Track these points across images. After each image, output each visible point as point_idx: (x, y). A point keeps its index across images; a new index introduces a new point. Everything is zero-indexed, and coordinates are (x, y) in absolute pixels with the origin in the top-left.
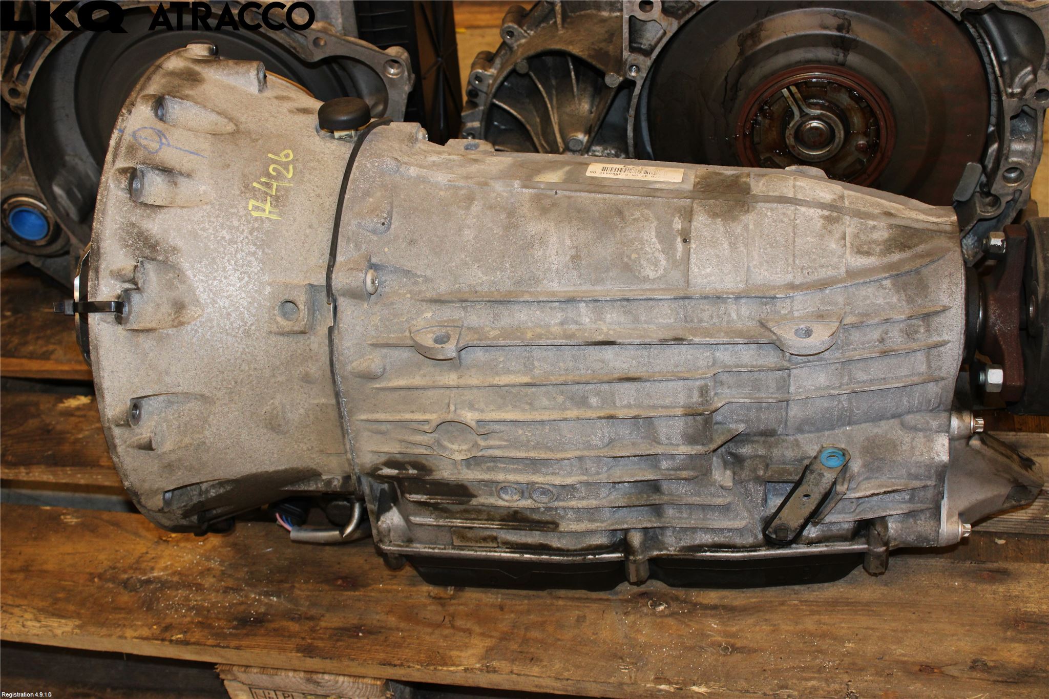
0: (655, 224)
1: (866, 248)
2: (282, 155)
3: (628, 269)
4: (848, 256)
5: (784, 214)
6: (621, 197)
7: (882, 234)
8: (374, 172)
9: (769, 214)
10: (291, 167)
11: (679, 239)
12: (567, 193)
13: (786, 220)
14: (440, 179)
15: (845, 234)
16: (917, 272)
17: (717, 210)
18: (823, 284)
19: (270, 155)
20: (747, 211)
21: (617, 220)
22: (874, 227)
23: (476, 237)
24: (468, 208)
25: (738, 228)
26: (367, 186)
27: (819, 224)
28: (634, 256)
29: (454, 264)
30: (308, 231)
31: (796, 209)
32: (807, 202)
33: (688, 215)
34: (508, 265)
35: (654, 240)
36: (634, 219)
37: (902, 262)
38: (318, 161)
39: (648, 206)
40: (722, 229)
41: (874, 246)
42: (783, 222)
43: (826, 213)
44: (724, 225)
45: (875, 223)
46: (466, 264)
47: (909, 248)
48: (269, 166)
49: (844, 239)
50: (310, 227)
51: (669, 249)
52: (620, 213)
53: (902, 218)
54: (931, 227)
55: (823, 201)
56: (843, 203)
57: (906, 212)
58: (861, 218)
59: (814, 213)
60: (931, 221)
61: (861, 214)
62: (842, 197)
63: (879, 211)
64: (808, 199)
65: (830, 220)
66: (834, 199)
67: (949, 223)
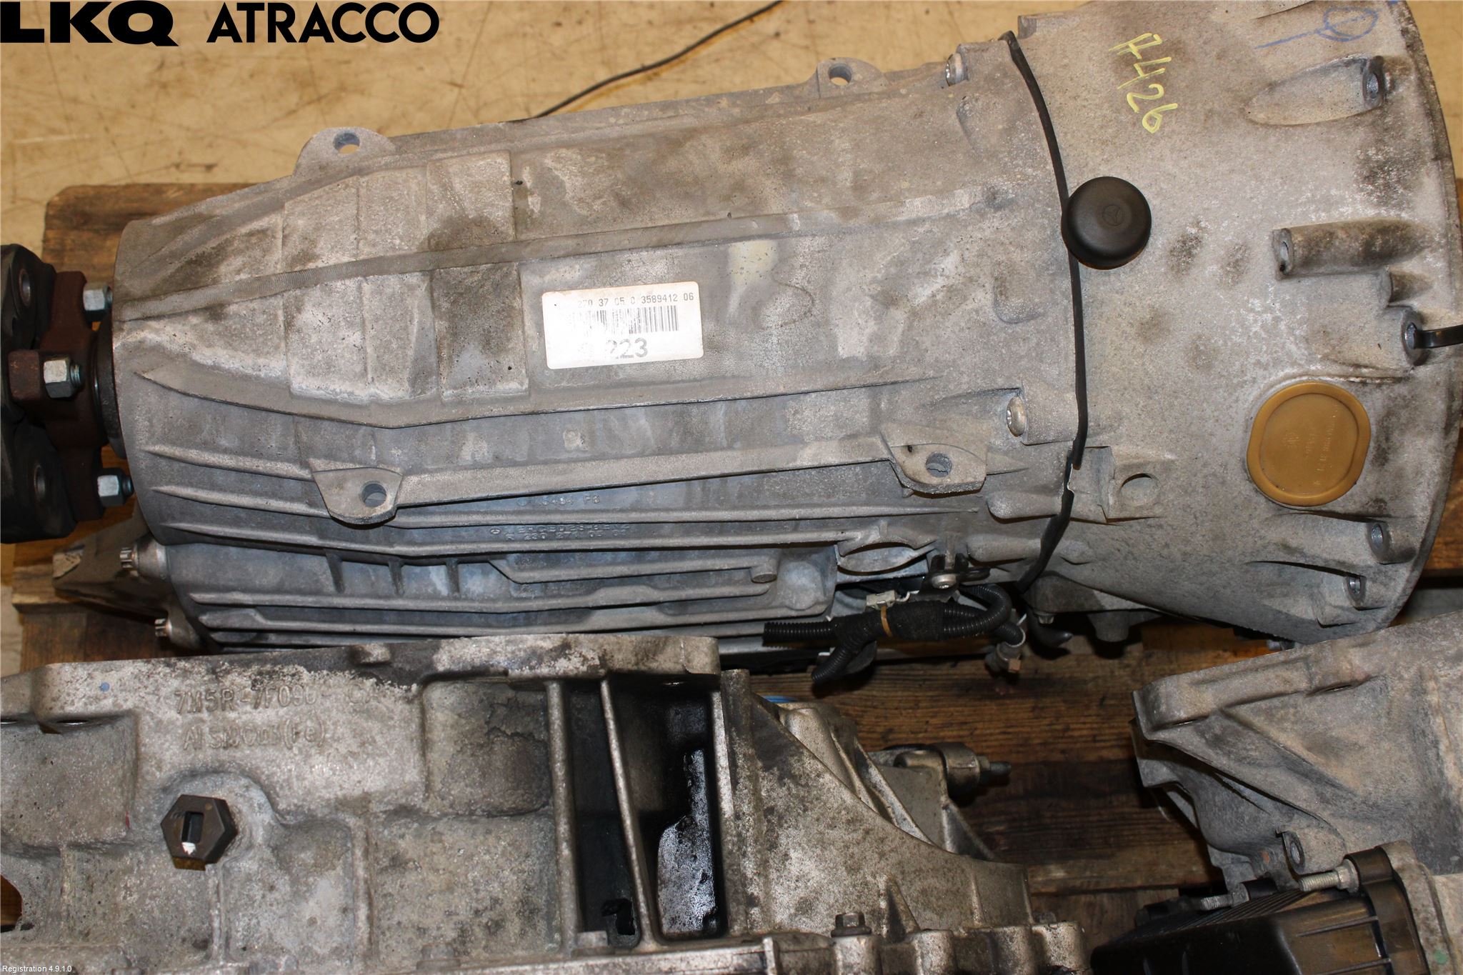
0: (568, 197)
1: (254, 240)
2: (1159, 118)
5: (374, 245)
6: (628, 226)
7: (229, 266)
9: (397, 242)
10: (1136, 108)
11: (529, 183)
12: (713, 219)
13: (371, 236)
15: (284, 244)
17: (476, 231)
19: (1174, 106)
20: (430, 236)
21: (626, 192)
22: (239, 271)
25: (442, 208)
26: (1015, 141)
27: (321, 244)
31: (354, 256)
32: (342, 277)
33: (519, 217)
35: (565, 179)
36: (600, 197)
39: (583, 221)
40: (466, 204)
41: (242, 246)
42: (376, 232)
43: (311, 265)
44: (463, 209)
45: (237, 278)
47: (190, 262)
48: (1165, 91)
49: (285, 237)
51: (542, 172)
52: (624, 203)
53: (195, 311)
54: (154, 307)
55: (316, 293)
56: (285, 308)
57: (191, 337)
58: (258, 279)
59: (329, 257)
60: (153, 324)
61: (259, 288)
62: (289, 324)
63: (232, 309)
64: (339, 284)
65: (307, 256)
66: (299, 310)
67: (126, 326)
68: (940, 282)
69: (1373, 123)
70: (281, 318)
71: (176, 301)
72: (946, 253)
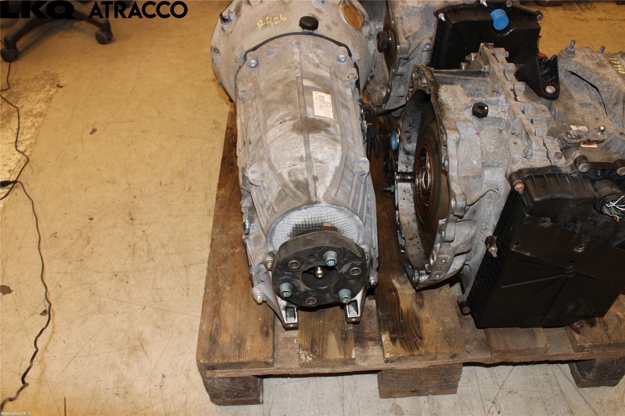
0: (286, 113)
1: (292, 174)
2: (283, 18)
3: (269, 115)
4: (286, 170)
5: (299, 144)
6: (298, 100)
7: (301, 178)
8: (289, 41)
9: (298, 140)
10: (279, 22)
11: (281, 121)
12: (296, 88)
14: (295, 57)
15: (296, 165)
16: (287, 195)
17: (296, 126)
18: (272, 168)
19: (280, 15)
20: (298, 133)
21: (287, 103)
22: (303, 174)
23: (274, 76)
24: (285, 69)
25: (288, 133)
26: (282, 42)
27: (297, 156)
28: (273, 114)
29: (264, 77)
30: (260, 39)
32: (309, 149)
33: (293, 119)
34: (266, 89)
35: (280, 116)
36: (288, 107)
37: (290, 188)
38: (287, 26)
39: (294, 109)
41: (294, 177)
43: (304, 156)
44: (289, 130)
45: (306, 174)
46: (265, 80)
47: (298, 189)
48: (276, 17)
49: (293, 166)
50: (261, 38)
51: (277, 121)
52: (290, 103)
53: (315, 183)
54: (312, 194)
55: (312, 155)
56: (316, 162)
57: (322, 186)
58: (307, 168)
59: (303, 152)
60: (317, 195)
61: (309, 168)
62: (321, 162)
63: (315, 174)
64: (311, 150)
65: (301, 159)
66: (317, 159)
67: (318, 200)
68: (314, 58)
70: (319, 164)
71: (311, 188)
72: (308, 55)
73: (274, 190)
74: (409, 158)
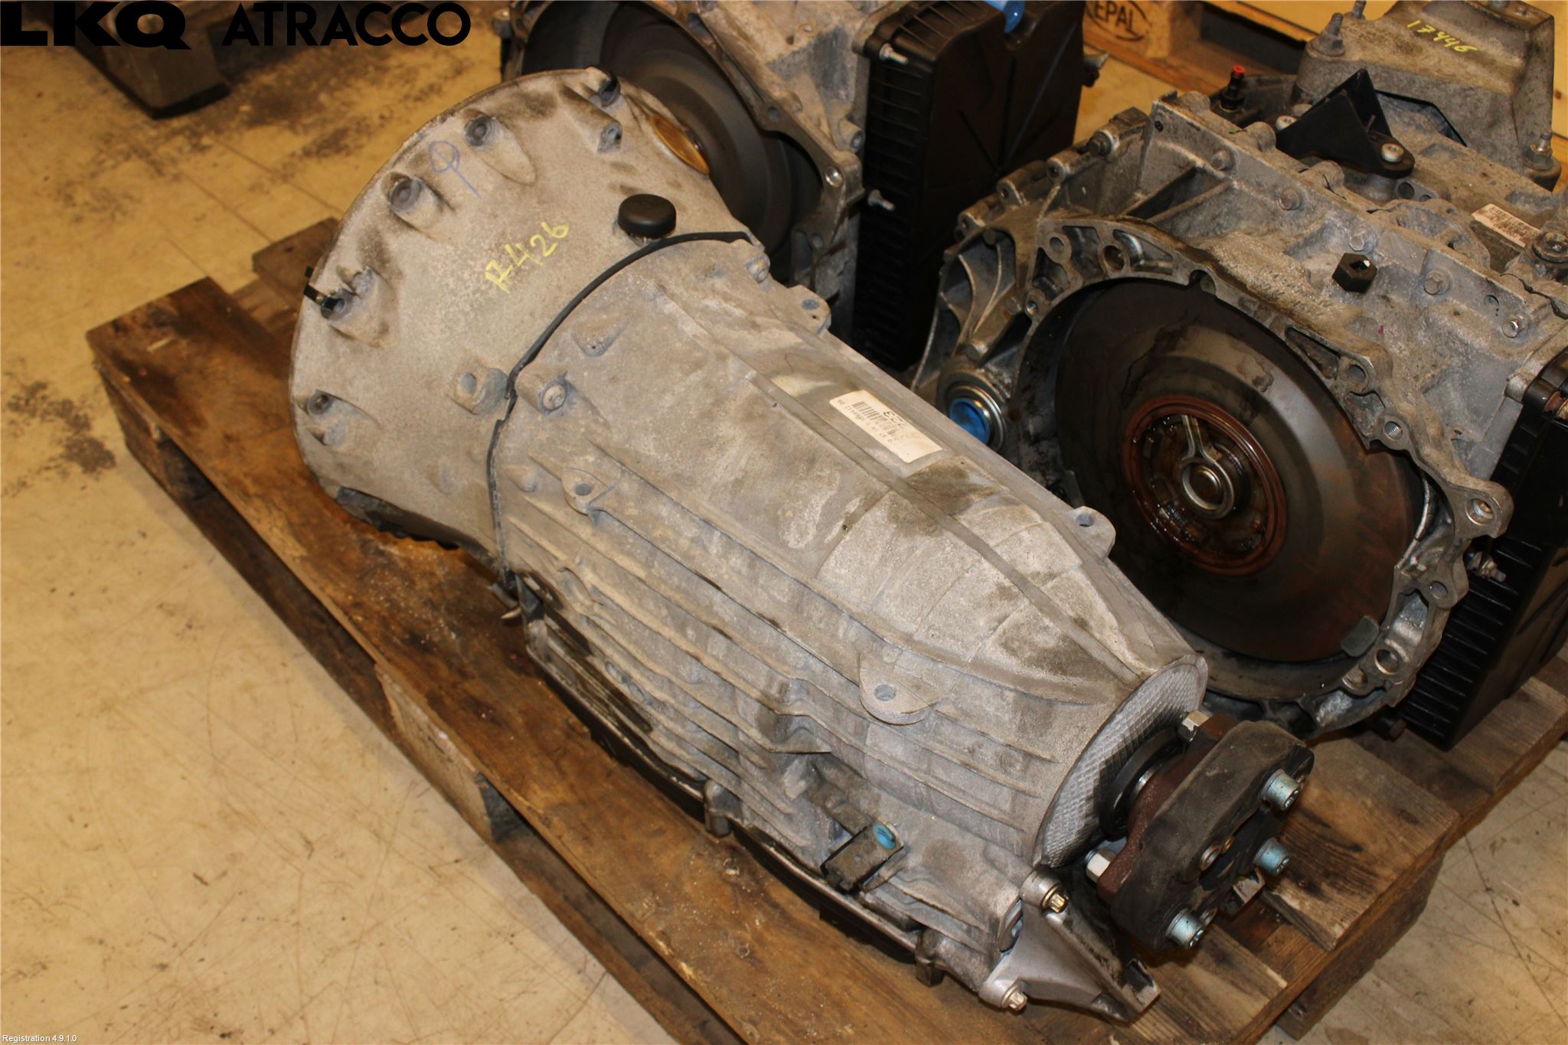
0: (832, 493)
1: (1016, 645)
2: (555, 229)
3: (774, 522)
4: (989, 642)
5: (963, 558)
6: (828, 445)
7: (1047, 640)
8: (630, 290)
9: (948, 549)
10: (554, 246)
11: (841, 523)
12: (784, 412)
13: (958, 566)
14: (687, 329)
15: (1006, 617)
16: (1050, 703)
17: (901, 515)
18: (938, 656)
19: (544, 225)
20: (930, 534)
21: (803, 467)
22: (1046, 628)
23: (671, 408)
24: (688, 374)
25: (903, 545)
26: (612, 300)
27: (988, 591)
28: (789, 514)
29: (636, 422)
30: (527, 317)
31: (979, 561)
32: (999, 558)
33: (871, 501)
34: (679, 452)
35: (819, 509)
36: (819, 476)
37: (1042, 683)
38: (587, 252)
39: (844, 470)
40: (888, 537)
41: (1026, 648)
42: (952, 565)
43: (1007, 583)
44: (893, 535)
45: (1051, 625)
46: (647, 430)
47: (1064, 672)
48: (535, 234)
49: (1000, 622)
50: (532, 314)
51: (824, 526)
52: (812, 461)
53: (1092, 636)
54: (1112, 664)
55: (1020, 568)
56: (1044, 583)
57: (1107, 632)
58: (1041, 610)
59: (994, 576)
60: (1121, 658)
61: (1046, 606)
62: (1052, 576)
63: (1072, 614)
64: (1005, 557)
65: (1003, 593)
66: (1039, 573)
67: (1139, 673)
68: (725, 305)
69: (510, 118)
70: (1052, 583)
71: (1097, 654)
72: (707, 307)
73: (991, 710)
74: (1041, 449)
